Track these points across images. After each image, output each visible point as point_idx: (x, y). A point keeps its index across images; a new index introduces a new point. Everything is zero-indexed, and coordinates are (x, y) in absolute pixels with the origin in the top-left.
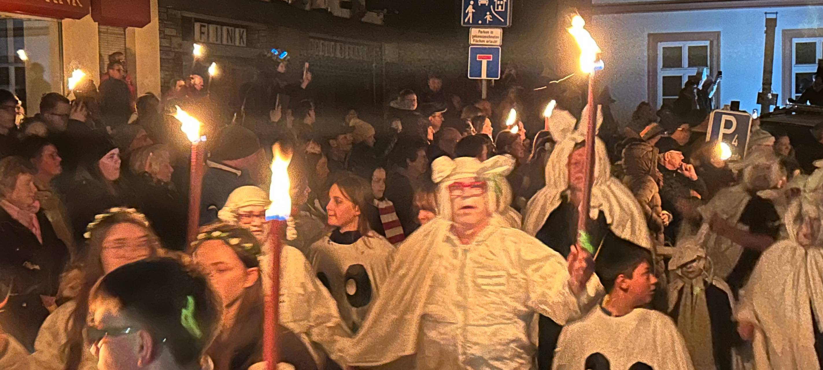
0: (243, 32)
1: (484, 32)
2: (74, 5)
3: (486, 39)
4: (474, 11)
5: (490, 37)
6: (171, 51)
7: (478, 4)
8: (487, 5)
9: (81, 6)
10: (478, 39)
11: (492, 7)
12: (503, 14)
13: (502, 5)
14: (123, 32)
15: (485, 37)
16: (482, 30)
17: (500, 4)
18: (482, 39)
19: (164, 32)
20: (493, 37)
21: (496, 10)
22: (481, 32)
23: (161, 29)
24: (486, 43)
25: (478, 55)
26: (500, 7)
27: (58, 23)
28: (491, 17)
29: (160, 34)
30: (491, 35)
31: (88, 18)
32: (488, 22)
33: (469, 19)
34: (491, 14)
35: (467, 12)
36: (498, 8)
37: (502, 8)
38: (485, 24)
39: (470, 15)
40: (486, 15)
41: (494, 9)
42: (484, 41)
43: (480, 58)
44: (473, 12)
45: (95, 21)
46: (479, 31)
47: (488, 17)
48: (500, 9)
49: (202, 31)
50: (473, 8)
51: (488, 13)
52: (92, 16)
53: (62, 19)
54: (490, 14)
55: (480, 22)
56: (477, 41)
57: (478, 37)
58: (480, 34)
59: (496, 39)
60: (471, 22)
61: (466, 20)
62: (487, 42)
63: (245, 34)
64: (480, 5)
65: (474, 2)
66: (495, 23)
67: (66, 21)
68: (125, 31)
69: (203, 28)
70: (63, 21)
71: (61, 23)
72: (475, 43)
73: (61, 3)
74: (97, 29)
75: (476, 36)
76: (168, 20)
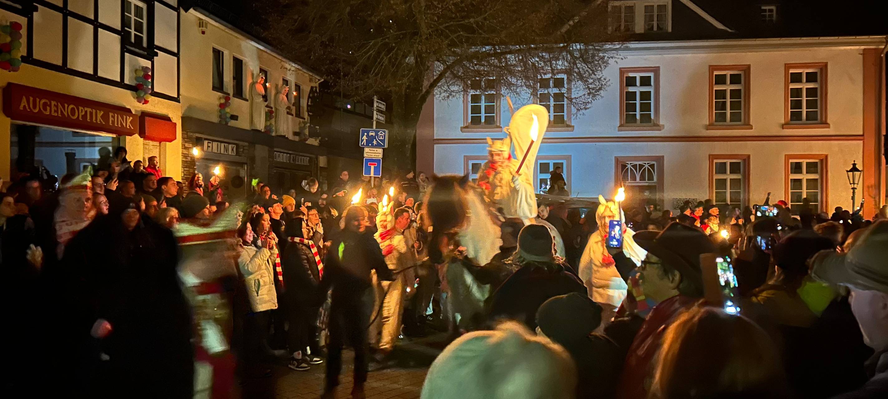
2: (128, 128)
3: (373, 154)
4: (367, 139)
5: (375, 153)
6: (189, 157)
9: (132, 128)
10: (369, 154)
12: (383, 141)
13: (382, 136)
14: (158, 145)
16: (371, 149)
18: (371, 154)
19: (185, 145)
20: (377, 153)
23: (183, 144)
29: (182, 146)
31: (137, 136)
33: (364, 143)
34: (376, 140)
35: (363, 139)
38: (373, 146)
39: (365, 141)
41: (378, 138)
43: (370, 164)
45: (141, 138)
47: (375, 142)
48: (381, 138)
50: (366, 137)
52: (139, 135)
53: (120, 136)
55: (370, 145)
58: (370, 152)
59: (379, 155)
60: (365, 145)
61: (362, 144)
62: (374, 156)
63: (235, 148)
66: (378, 146)
67: (122, 138)
69: (209, 144)
71: (120, 139)
72: (367, 156)
73: (120, 126)
74: (143, 143)
75: (368, 153)
76: (187, 139)
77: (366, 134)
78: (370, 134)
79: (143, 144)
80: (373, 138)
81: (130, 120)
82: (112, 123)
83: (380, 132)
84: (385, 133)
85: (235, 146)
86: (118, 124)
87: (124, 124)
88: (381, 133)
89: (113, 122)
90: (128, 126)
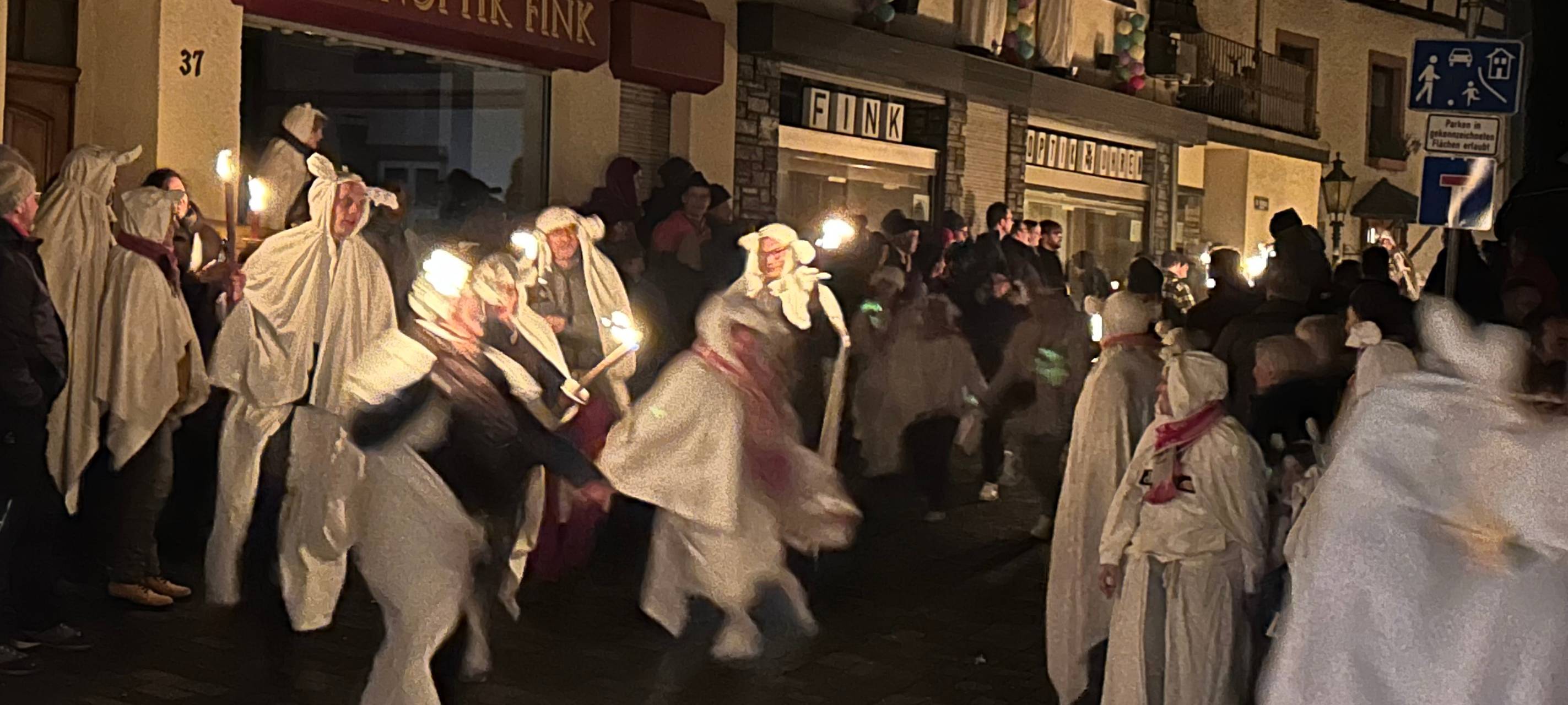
0: (898, 110)
1: (1459, 125)
2: (580, 41)
3: (1463, 141)
4: (1437, 77)
5: (1472, 136)
6: (757, 145)
7: (1448, 63)
8: (1469, 65)
9: (593, 43)
10: (1445, 140)
11: (1480, 69)
12: (1507, 87)
13: (1504, 68)
14: (665, 102)
15: (1461, 136)
16: (1453, 120)
17: (1500, 65)
18: (1453, 140)
19: (746, 104)
20: (1480, 137)
21: (1490, 77)
22: (1453, 125)
23: (740, 99)
24: (1461, 149)
25: (1442, 176)
26: (1499, 70)
27: (544, 77)
28: (1477, 92)
29: (738, 107)
30: (1476, 132)
31: (604, 69)
32: (1469, 103)
33: (1425, 95)
34: (1478, 85)
35: (1420, 78)
36: (1494, 73)
37: (1504, 74)
38: (1462, 106)
39: (1429, 86)
40: (1467, 87)
41: (1485, 74)
42: (1458, 145)
43: (1445, 180)
44: (1434, 81)
45: (616, 77)
46: (1448, 122)
47: (1471, 93)
48: (1499, 76)
49: (819, 106)
50: (1436, 72)
51: (1471, 84)
52: (611, 67)
53: (553, 69)
54: (1475, 86)
55: (1451, 102)
56: (1441, 145)
57: (1445, 135)
58: (1449, 129)
59: (1486, 142)
60: (1429, 101)
61: (1418, 97)
62: (1465, 146)
63: (901, 114)
64: (1451, 64)
65: (1439, 58)
66: (1486, 105)
67: (559, 76)
68: (669, 101)
69: (820, 100)
70: (555, 75)
71: (550, 78)
72: (1436, 147)
73: (556, 36)
74: (618, 95)
75: (1440, 134)
76: (754, 81)
77: (1434, 59)
78: (1456, 59)
79: (622, 100)
80: (1465, 74)
81: (586, 15)
82: (533, 26)
83: (1497, 50)
84: (1517, 54)
85: (902, 107)
86: (549, 29)
87: (569, 31)
88: (1500, 55)
89: (537, 22)
90: (579, 34)
